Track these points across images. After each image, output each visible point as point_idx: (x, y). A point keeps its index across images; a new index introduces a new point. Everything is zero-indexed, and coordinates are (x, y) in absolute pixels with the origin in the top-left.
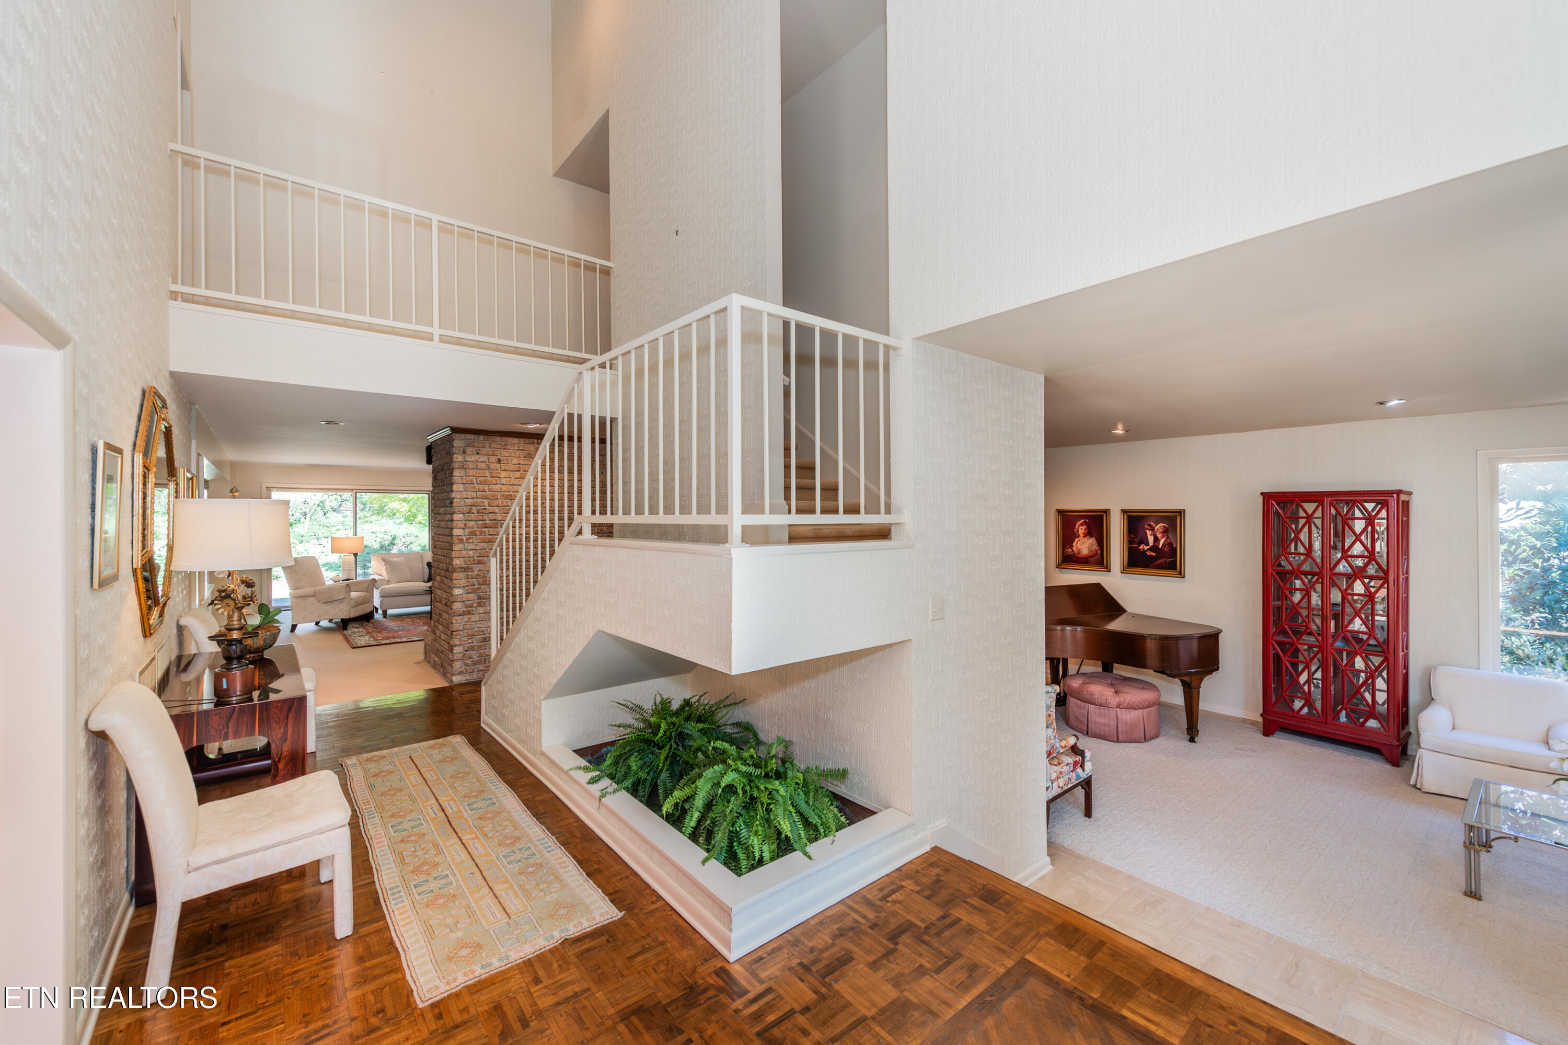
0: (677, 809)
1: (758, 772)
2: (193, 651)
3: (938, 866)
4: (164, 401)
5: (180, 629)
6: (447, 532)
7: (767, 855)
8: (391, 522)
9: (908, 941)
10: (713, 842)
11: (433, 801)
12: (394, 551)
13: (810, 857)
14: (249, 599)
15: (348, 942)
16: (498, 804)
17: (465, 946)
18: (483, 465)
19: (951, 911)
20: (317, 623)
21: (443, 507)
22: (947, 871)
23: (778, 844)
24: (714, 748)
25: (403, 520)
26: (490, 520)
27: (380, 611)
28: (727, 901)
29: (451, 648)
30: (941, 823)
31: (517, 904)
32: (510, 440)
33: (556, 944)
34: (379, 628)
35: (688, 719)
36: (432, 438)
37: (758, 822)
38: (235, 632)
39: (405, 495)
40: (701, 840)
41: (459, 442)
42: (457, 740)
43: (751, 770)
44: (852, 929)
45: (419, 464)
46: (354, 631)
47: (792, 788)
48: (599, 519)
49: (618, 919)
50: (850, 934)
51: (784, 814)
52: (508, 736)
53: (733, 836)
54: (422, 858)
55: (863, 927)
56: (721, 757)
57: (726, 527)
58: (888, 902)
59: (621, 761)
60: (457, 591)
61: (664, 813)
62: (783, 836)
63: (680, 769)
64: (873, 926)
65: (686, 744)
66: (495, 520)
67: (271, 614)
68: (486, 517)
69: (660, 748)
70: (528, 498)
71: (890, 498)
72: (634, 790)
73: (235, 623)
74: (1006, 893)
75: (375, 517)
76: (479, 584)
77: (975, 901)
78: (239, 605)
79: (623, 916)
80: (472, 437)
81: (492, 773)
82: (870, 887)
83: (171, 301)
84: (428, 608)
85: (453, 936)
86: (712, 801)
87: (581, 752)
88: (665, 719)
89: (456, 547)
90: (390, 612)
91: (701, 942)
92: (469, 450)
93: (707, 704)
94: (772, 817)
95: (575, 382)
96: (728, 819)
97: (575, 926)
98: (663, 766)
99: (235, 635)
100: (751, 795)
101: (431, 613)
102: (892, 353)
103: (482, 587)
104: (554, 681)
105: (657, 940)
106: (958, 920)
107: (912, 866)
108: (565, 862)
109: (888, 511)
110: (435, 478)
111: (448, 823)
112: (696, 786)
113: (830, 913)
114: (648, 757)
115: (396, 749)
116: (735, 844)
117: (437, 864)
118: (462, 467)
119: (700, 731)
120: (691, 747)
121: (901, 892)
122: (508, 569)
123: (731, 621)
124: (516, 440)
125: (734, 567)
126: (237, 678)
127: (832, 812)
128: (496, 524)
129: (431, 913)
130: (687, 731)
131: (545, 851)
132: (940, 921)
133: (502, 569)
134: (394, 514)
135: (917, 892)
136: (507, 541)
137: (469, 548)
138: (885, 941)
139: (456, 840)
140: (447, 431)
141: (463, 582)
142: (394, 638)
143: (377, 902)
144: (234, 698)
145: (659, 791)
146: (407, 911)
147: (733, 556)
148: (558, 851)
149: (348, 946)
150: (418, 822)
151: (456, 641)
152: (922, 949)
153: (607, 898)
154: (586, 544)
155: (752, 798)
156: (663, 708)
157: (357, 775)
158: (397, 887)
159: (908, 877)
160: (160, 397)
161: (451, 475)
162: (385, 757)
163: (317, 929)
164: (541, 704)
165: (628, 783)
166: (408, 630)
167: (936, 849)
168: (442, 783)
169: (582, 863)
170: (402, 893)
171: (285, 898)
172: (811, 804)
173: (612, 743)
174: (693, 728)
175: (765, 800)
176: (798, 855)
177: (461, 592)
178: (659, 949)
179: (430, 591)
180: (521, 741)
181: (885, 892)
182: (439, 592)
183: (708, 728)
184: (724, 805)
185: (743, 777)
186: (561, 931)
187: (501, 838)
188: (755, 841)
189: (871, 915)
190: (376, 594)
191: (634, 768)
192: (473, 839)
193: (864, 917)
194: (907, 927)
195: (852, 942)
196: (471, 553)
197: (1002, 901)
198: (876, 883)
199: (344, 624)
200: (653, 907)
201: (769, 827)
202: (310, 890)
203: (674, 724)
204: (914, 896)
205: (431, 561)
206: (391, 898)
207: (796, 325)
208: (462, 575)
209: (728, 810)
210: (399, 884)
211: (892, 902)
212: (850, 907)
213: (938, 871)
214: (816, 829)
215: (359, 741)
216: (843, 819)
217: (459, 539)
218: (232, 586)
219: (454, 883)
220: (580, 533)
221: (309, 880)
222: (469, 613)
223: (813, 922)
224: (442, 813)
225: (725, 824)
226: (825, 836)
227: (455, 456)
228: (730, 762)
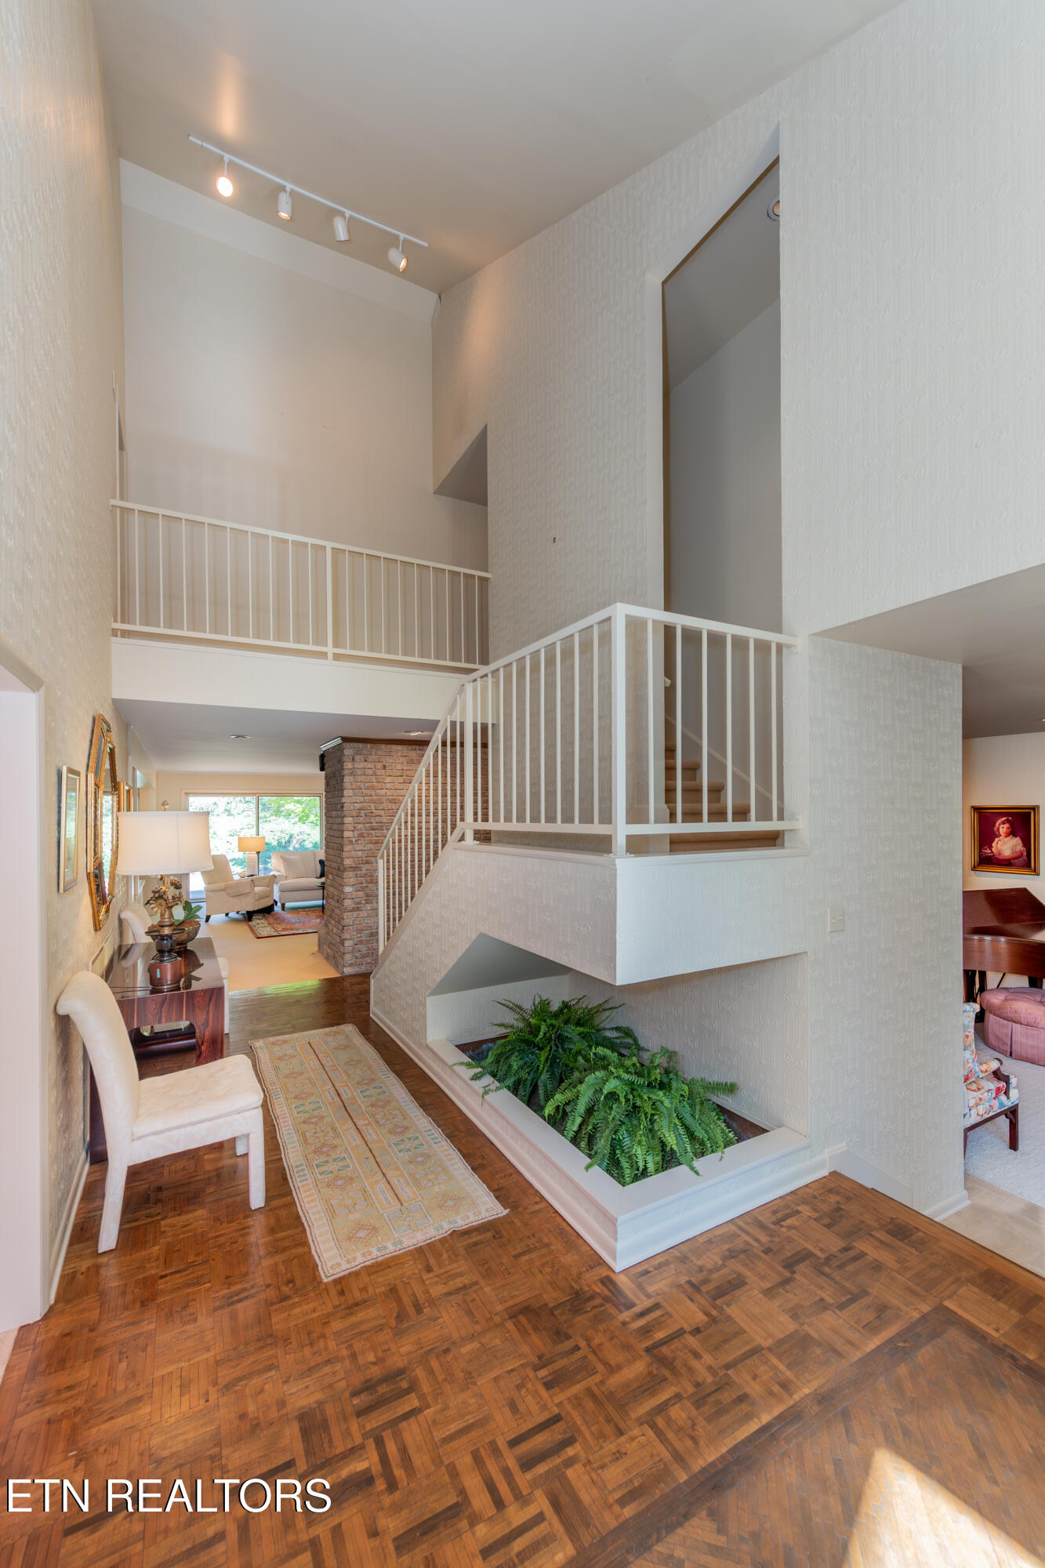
0: (559, 1112)
1: (641, 1081)
2: (130, 941)
3: (838, 1193)
4: (109, 726)
5: (120, 921)
6: (337, 834)
7: (651, 1167)
8: (287, 821)
9: (806, 1270)
10: (595, 1148)
11: (330, 1085)
12: (291, 848)
13: (697, 1173)
14: (177, 899)
15: (261, 1213)
16: (387, 1094)
17: (362, 1227)
18: (370, 772)
19: (854, 1244)
20: (227, 915)
21: (335, 810)
22: (848, 1199)
23: (663, 1155)
24: (595, 1054)
25: (297, 819)
26: (376, 823)
27: (279, 904)
28: (612, 1211)
29: (342, 942)
30: (841, 1147)
31: (408, 1191)
32: (395, 747)
33: (446, 1235)
34: (279, 920)
35: (567, 1022)
36: (324, 747)
37: (641, 1132)
38: (166, 928)
39: (300, 798)
40: (583, 1144)
41: (349, 751)
42: (349, 1029)
43: (633, 1078)
44: (744, 1251)
45: (314, 769)
46: (259, 923)
47: (678, 1100)
48: (481, 826)
49: (503, 1216)
50: (742, 1256)
51: (669, 1126)
52: (394, 1027)
53: (615, 1145)
54: (322, 1139)
55: (755, 1251)
56: (602, 1063)
57: (611, 836)
58: (782, 1226)
59: (502, 1060)
60: (348, 889)
61: (546, 1115)
62: (668, 1149)
63: (560, 1071)
64: (767, 1251)
65: (566, 1047)
66: (381, 822)
67: (193, 911)
68: (373, 820)
69: (541, 1049)
70: (413, 801)
71: (783, 803)
72: (515, 1088)
73: (166, 920)
74: (919, 1230)
75: (274, 817)
76: (367, 883)
77: (881, 1235)
78: (170, 905)
79: (508, 1214)
80: (361, 745)
81: (381, 1062)
82: (763, 1208)
83: (112, 638)
84: (320, 902)
85: (351, 1217)
86: (593, 1106)
87: (463, 1048)
88: (545, 1021)
89: (347, 848)
90: (287, 905)
91: (585, 1248)
92: (357, 758)
93: (586, 1008)
94: (656, 1128)
95: (458, 694)
96: (611, 1126)
97: (462, 1219)
98: (543, 1068)
99: (167, 931)
100: (634, 1104)
101: (323, 907)
102: (785, 651)
103: (370, 885)
104: (438, 979)
105: (542, 1241)
106: (863, 1255)
107: (808, 1190)
108: (451, 1155)
109: (781, 817)
110: (327, 784)
111: (344, 1108)
112: (578, 1091)
113: (719, 1232)
114: (528, 1057)
115: (296, 1035)
116: (618, 1152)
117: (336, 1147)
118: (351, 774)
119: (579, 1034)
120: (571, 1050)
121: (796, 1217)
122: (394, 868)
123: (615, 932)
124: (400, 747)
125: (618, 877)
126: (168, 970)
127: (719, 1128)
128: (382, 827)
129: (331, 1192)
130: (566, 1034)
131: (432, 1142)
132: (842, 1253)
133: (388, 869)
134: (290, 815)
135: (815, 1219)
136: (394, 842)
137: (358, 849)
138: (780, 1269)
139: (352, 1125)
140: (338, 741)
141: (352, 881)
142: (291, 930)
143: (285, 1179)
144: (165, 987)
145: (540, 1092)
146: (311, 1189)
147: (617, 866)
148: (444, 1143)
149: (261, 1216)
150: (318, 1105)
151: (346, 936)
152: (822, 1280)
153: (491, 1194)
154: (467, 849)
155: (635, 1106)
156: (542, 1009)
157: (264, 1056)
158: (302, 1165)
159: (805, 1202)
160: (106, 722)
161: (342, 781)
162: (288, 1041)
163: (235, 1199)
164: (425, 1000)
165: (510, 1081)
166: (304, 922)
167: (834, 1174)
168: (337, 1069)
169: (467, 1156)
170: (306, 1172)
171: (208, 1167)
172: (697, 1117)
173: (493, 1040)
174: (572, 1031)
175: (650, 1111)
176: (683, 1169)
177: (351, 890)
178: (544, 1251)
179: (323, 887)
180: (408, 1033)
181: (779, 1215)
182: (331, 889)
183: (588, 1032)
184: (605, 1112)
185: (626, 1084)
186: (450, 1222)
187: (391, 1126)
188: (639, 1151)
189: (764, 1239)
190: (276, 888)
191: (515, 1067)
192: (366, 1125)
193: (757, 1240)
194: (804, 1256)
195: (745, 1265)
196: (360, 853)
197: (914, 1238)
198: (768, 1206)
199: (249, 916)
200: (537, 1207)
201: (653, 1137)
202: (227, 1162)
203: (553, 1026)
204: (813, 1224)
205: (323, 859)
206: (296, 1175)
207: (682, 629)
208: (351, 874)
209: (611, 1118)
210: (303, 1162)
211: (787, 1227)
212: (741, 1229)
213: (838, 1198)
214: (702, 1143)
215: (264, 1026)
216: (731, 1135)
217: (349, 841)
218: (164, 888)
219: (351, 1166)
220: (462, 839)
221: (226, 1153)
222: (358, 909)
223: (701, 1240)
224: (338, 1099)
225: (608, 1131)
226: (713, 1152)
227: (345, 764)
228: (611, 1068)
